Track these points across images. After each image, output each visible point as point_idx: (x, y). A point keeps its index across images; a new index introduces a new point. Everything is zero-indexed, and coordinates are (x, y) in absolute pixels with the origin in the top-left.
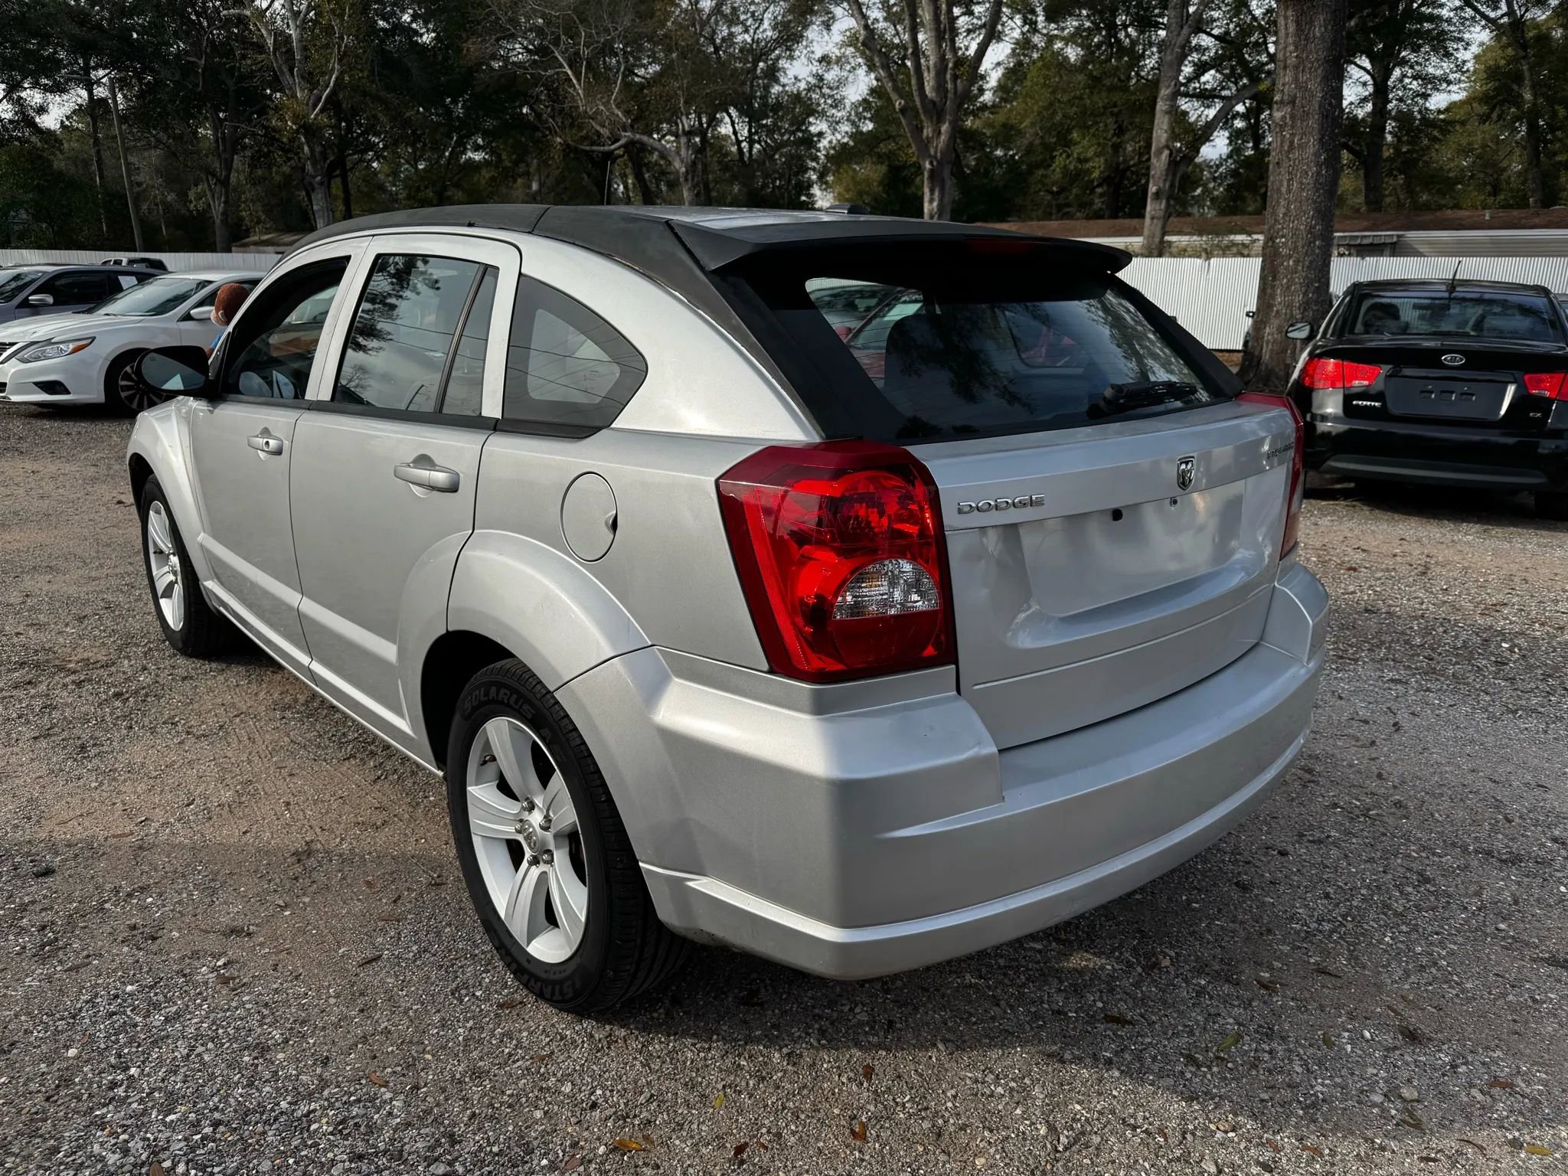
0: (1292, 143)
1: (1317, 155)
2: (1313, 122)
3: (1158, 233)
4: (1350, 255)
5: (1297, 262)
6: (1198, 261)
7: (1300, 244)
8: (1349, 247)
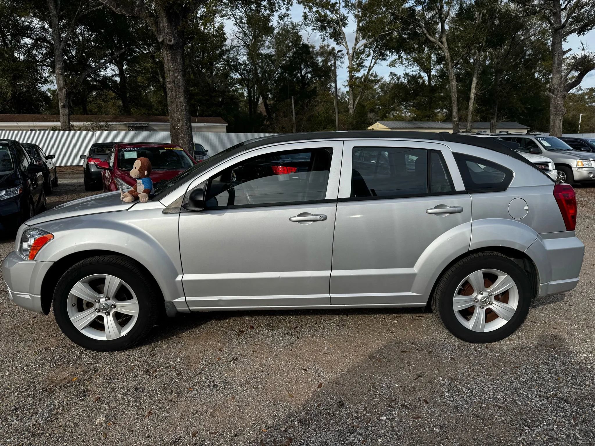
0: (176, 95)
1: (184, 100)
2: (181, 89)
3: (67, 121)
4: (132, 130)
5: (185, 135)
6: (90, 133)
7: (184, 129)
8: (132, 127)
